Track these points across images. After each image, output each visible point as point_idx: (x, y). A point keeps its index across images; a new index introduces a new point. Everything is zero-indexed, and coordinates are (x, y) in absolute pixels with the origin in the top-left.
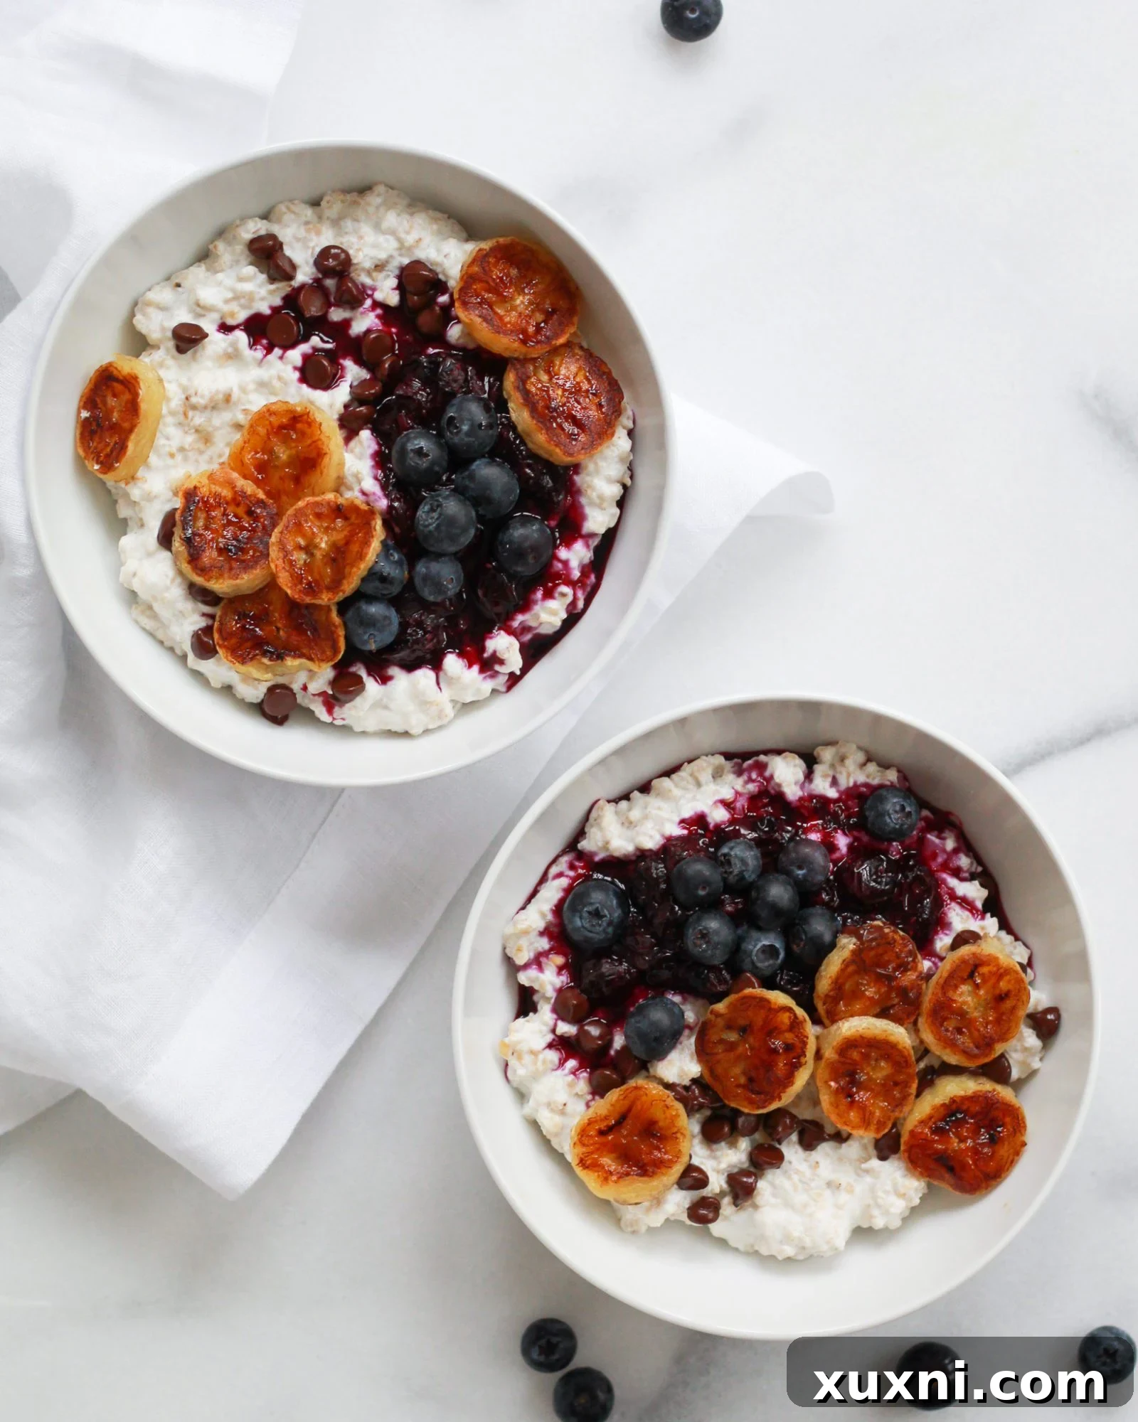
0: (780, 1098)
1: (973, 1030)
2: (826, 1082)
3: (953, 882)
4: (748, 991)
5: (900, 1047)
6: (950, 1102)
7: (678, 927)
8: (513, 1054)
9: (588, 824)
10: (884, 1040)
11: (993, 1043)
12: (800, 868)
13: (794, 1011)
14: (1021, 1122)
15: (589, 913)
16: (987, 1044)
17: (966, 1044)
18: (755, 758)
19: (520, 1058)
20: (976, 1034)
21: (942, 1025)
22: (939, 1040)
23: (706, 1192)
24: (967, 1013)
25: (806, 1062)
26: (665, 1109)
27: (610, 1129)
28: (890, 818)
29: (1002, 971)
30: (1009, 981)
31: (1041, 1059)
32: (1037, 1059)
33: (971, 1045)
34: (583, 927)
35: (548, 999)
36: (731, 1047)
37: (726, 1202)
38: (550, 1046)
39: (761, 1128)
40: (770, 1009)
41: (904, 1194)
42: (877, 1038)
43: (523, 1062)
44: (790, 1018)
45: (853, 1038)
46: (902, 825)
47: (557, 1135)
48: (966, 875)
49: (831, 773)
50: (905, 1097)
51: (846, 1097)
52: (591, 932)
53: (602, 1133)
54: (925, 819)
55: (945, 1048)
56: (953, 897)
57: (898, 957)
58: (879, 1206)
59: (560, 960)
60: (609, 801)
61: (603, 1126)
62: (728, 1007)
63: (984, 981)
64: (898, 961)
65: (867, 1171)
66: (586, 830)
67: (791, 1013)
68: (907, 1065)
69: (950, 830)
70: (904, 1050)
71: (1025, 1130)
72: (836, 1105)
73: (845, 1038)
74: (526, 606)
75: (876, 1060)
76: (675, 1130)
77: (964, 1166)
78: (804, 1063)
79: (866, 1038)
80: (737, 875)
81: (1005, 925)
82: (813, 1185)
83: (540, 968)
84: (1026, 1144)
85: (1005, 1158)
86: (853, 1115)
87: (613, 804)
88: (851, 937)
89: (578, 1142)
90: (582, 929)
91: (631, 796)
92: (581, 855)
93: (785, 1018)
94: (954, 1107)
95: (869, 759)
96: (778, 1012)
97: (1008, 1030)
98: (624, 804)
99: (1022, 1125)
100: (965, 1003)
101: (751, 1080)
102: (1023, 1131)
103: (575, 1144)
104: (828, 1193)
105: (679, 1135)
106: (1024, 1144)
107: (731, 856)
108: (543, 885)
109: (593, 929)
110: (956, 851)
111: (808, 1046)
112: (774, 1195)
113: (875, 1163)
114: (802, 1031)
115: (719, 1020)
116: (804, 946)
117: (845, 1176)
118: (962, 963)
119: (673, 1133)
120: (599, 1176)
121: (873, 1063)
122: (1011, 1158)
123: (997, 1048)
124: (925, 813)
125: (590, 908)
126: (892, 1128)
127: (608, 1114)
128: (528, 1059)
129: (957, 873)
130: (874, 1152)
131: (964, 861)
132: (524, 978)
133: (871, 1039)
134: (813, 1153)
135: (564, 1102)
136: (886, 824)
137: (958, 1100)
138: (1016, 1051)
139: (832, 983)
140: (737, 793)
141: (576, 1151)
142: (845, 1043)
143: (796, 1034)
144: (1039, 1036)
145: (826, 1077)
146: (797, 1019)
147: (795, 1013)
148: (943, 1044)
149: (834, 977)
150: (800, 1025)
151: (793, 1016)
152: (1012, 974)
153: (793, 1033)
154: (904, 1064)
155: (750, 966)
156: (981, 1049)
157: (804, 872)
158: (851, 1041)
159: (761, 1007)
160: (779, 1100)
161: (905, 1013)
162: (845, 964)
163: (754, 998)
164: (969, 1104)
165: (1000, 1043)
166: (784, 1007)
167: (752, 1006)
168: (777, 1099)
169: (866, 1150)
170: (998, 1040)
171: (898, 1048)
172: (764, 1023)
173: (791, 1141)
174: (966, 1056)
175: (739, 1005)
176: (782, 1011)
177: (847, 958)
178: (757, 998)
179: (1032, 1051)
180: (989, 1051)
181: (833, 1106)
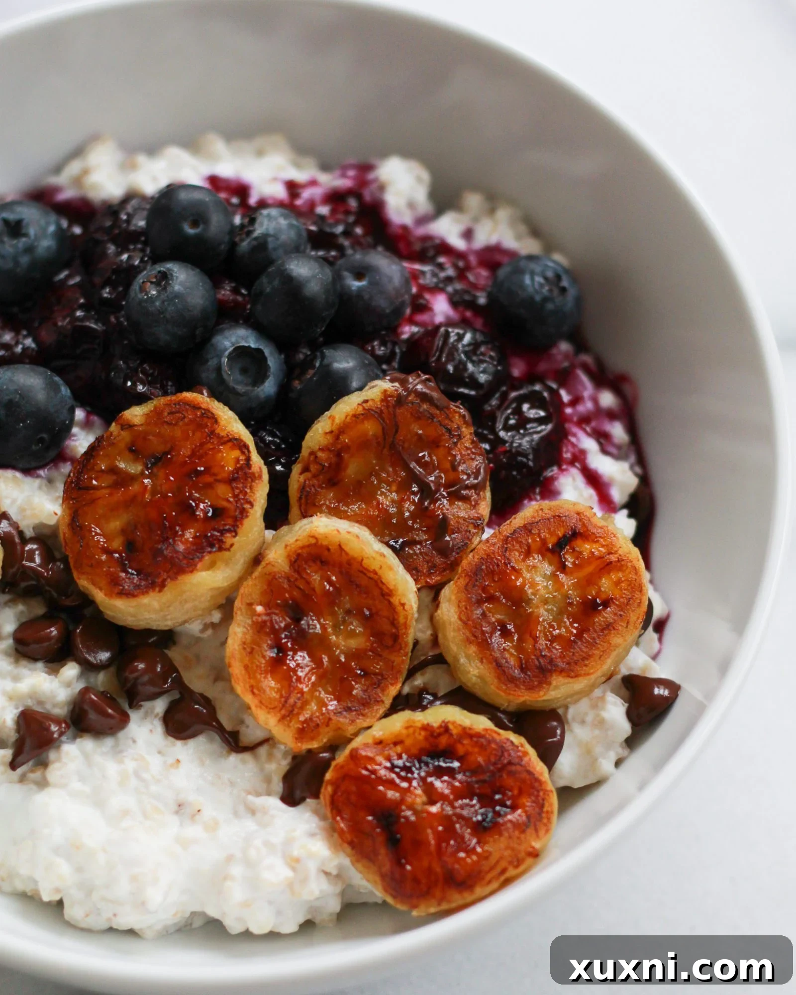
1: (527, 637)
3: (589, 444)
4: (188, 395)
5: (395, 600)
6: (440, 727)
10: (375, 573)
11: (551, 672)
12: (359, 276)
13: (249, 451)
14: (544, 815)
16: (539, 671)
17: (507, 655)
20: (529, 645)
21: (480, 602)
22: (465, 623)
24: (529, 601)
25: (232, 545)
29: (613, 558)
30: (618, 583)
31: (618, 763)
32: (613, 757)
33: (512, 661)
36: (122, 480)
39: (112, 669)
40: (213, 434)
42: (366, 563)
44: (238, 461)
45: (325, 543)
46: (546, 300)
48: (614, 448)
49: (468, 225)
50: (366, 704)
51: (271, 647)
55: (469, 641)
56: (579, 458)
57: (454, 468)
63: (579, 565)
64: (452, 475)
65: (253, 812)
67: (243, 453)
68: (393, 646)
70: (399, 608)
71: (547, 831)
72: (250, 649)
73: (313, 537)
75: (348, 612)
77: (419, 844)
78: (227, 545)
79: (347, 554)
80: (256, 239)
82: (154, 788)
85: (493, 860)
86: (270, 684)
93: (229, 458)
94: (444, 741)
96: (224, 443)
97: (587, 657)
99: (545, 821)
100: (533, 585)
101: (130, 546)
102: (542, 833)
106: (535, 855)
107: (260, 213)
110: (612, 414)
111: (246, 522)
113: (274, 803)
114: (248, 491)
116: (314, 375)
118: (554, 517)
121: (340, 612)
122: (503, 864)
123: (554, 683)
126: (325, 749)
129: (602, 438)
131: (618, 431)
133: (354, 559)
137: (454, 731)
139: (331, 432)
140: (315, 182)
142: (309, 546)
143: (237, 492)
144: (629, 715)
145: (256, 596)
146: (248, 471)
147: (248, 459)
148: (468, 634)
149: (337, 421)
150: (250, 480)
151: (241, 462)
152: (627, 572)
153: (233, 489)
154: (390, 642)
155: (213, 376)
156: (529, 673)
157: (363, 283)
158: (322, 546)
159: (200, 426)
160: (160, 591)
161: (428, 562)
162: (364, 409)
163: (196, 407)
164: (470, 749)
165: (563, 677)
166: (236, 439)
167: (186, 420)
168: (157, 589)
169: (268, 780)
170: (562, 671)
171: (392, 600)
172: (193, 454)
173: (153, 708)
174: (499, 678)
175: (166, 414)
176: (230, 444)
177: (373, 400)
178: (200, 408)
179: (610, 733)
180: (540, 683)
181: (244, 649)
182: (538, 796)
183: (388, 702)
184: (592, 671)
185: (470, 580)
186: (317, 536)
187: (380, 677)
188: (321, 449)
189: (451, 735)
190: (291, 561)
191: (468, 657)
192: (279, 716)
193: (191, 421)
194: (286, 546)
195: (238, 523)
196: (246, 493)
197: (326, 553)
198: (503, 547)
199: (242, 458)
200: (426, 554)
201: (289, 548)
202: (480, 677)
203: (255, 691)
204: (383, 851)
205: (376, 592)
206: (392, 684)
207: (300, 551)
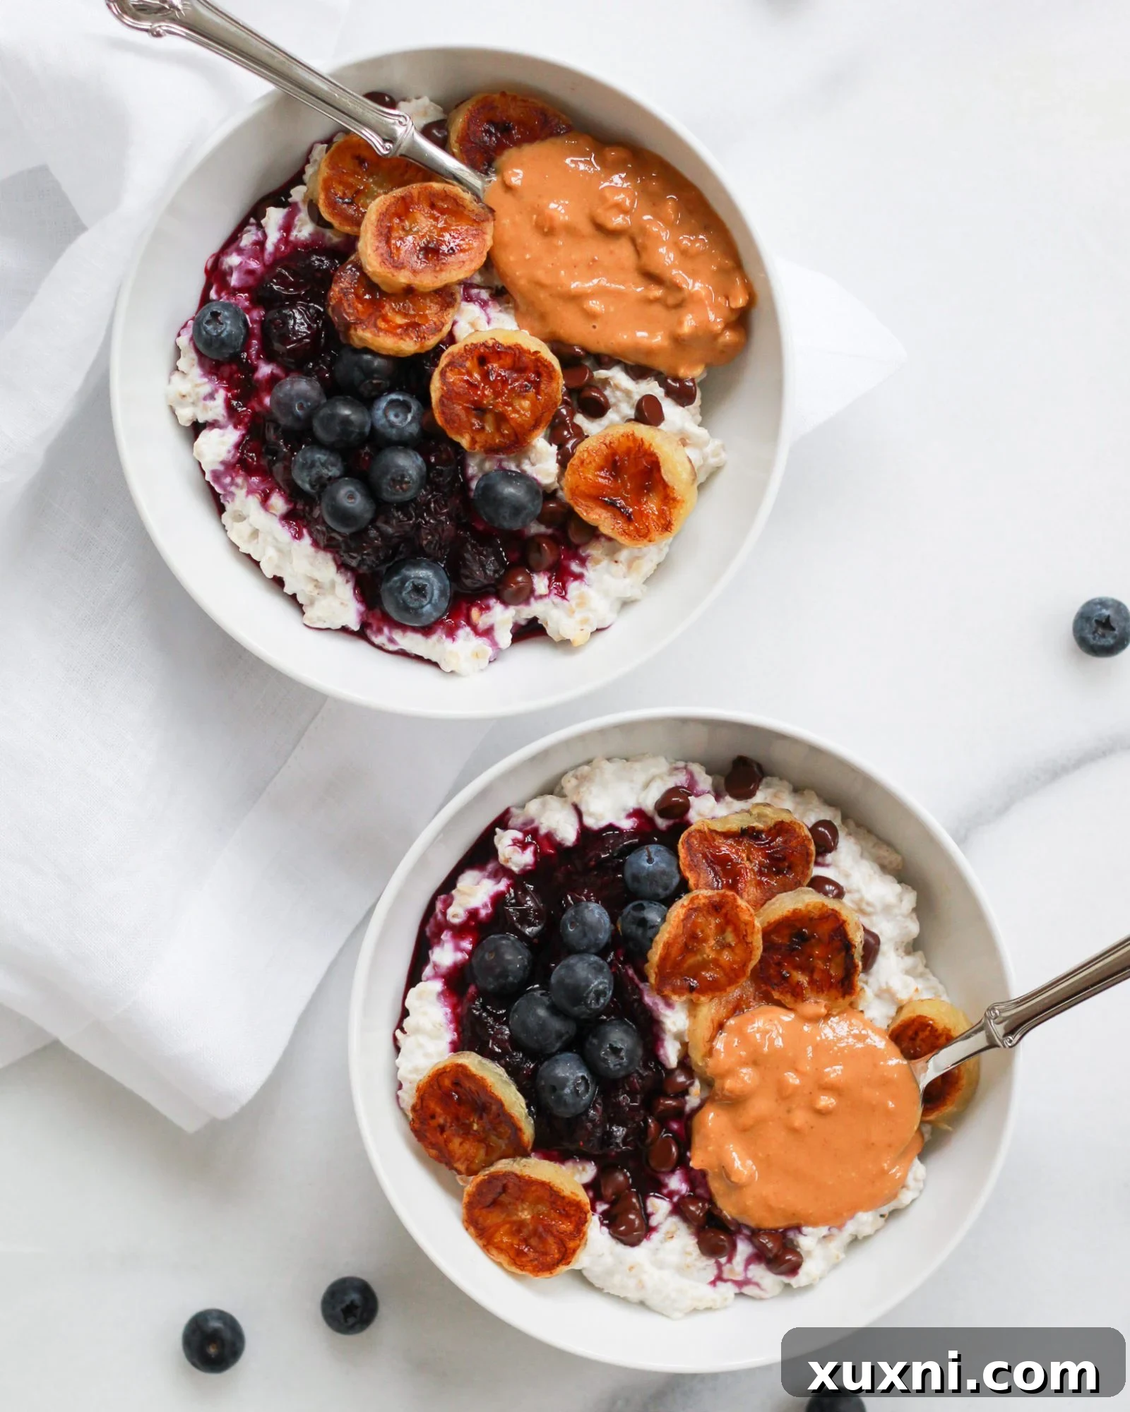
0: (536, 352)
3: (270, 245)
9: (333, 627)
13: (443, 369)
18: (212, 483)
19: (585, 622)
25: (492, 339)
26: (585, 464)
30: (343, 161)
34: (430, 604)
35: (518, 612)
38: (563, 595)
40: (447, 393)
44: (451, 370)
46: (226, 318)
48: (260, 234)
49: (202, 403)
52: (433, 595)
53: (629, 520)
54: (218, 293)
56: (285, 240)
59: (475, 613)
60: (303, 613)
62: (461, 435)
66: (339, 627)
67: (446, 372)
69: (222, 264)
78: (494, 341)
81: (297, 179)
83: (491, 628)
87: (303, 608)
88: (351, 335)
89: (648, 539)
90: (434, 603)
91: (290, 593)
92: (365, 625)
93: (453, 375)
95: (177, 369)
96: (447, 384)
98: (300, 599)
99: (484, 102)
102: (490, 98)
103: (650, 541)
106: (502, 93)
107: (310, 480)
108: (408, 651)
109: (430, 593)
110: (240, 251)
114: (462, 353)
115: (478, 438)
116: (374, 378)
119: (607, 446)
120: (673, 508)
122: (520, 103)
124: (213, 295)
127: (608, 518)
129: (261, 244)
131: (248, 239)
132: (505, 640)
139: (402, 339)
140: (250, 492)
141: (657, 538)
143: (466, 358)
146: (451, 363)
147: (447, 366)
149: (395, 340)
150: (453, 358)
151: (450, 368)
153: (466, 361)
160: (539, 352)
166: (441, 380)
168: (539, 355)
175: (456, 426)
176: (445, 381)
178: (441, 410)
188: (412, 338)
193: (450, 409)
195: (479, 345)
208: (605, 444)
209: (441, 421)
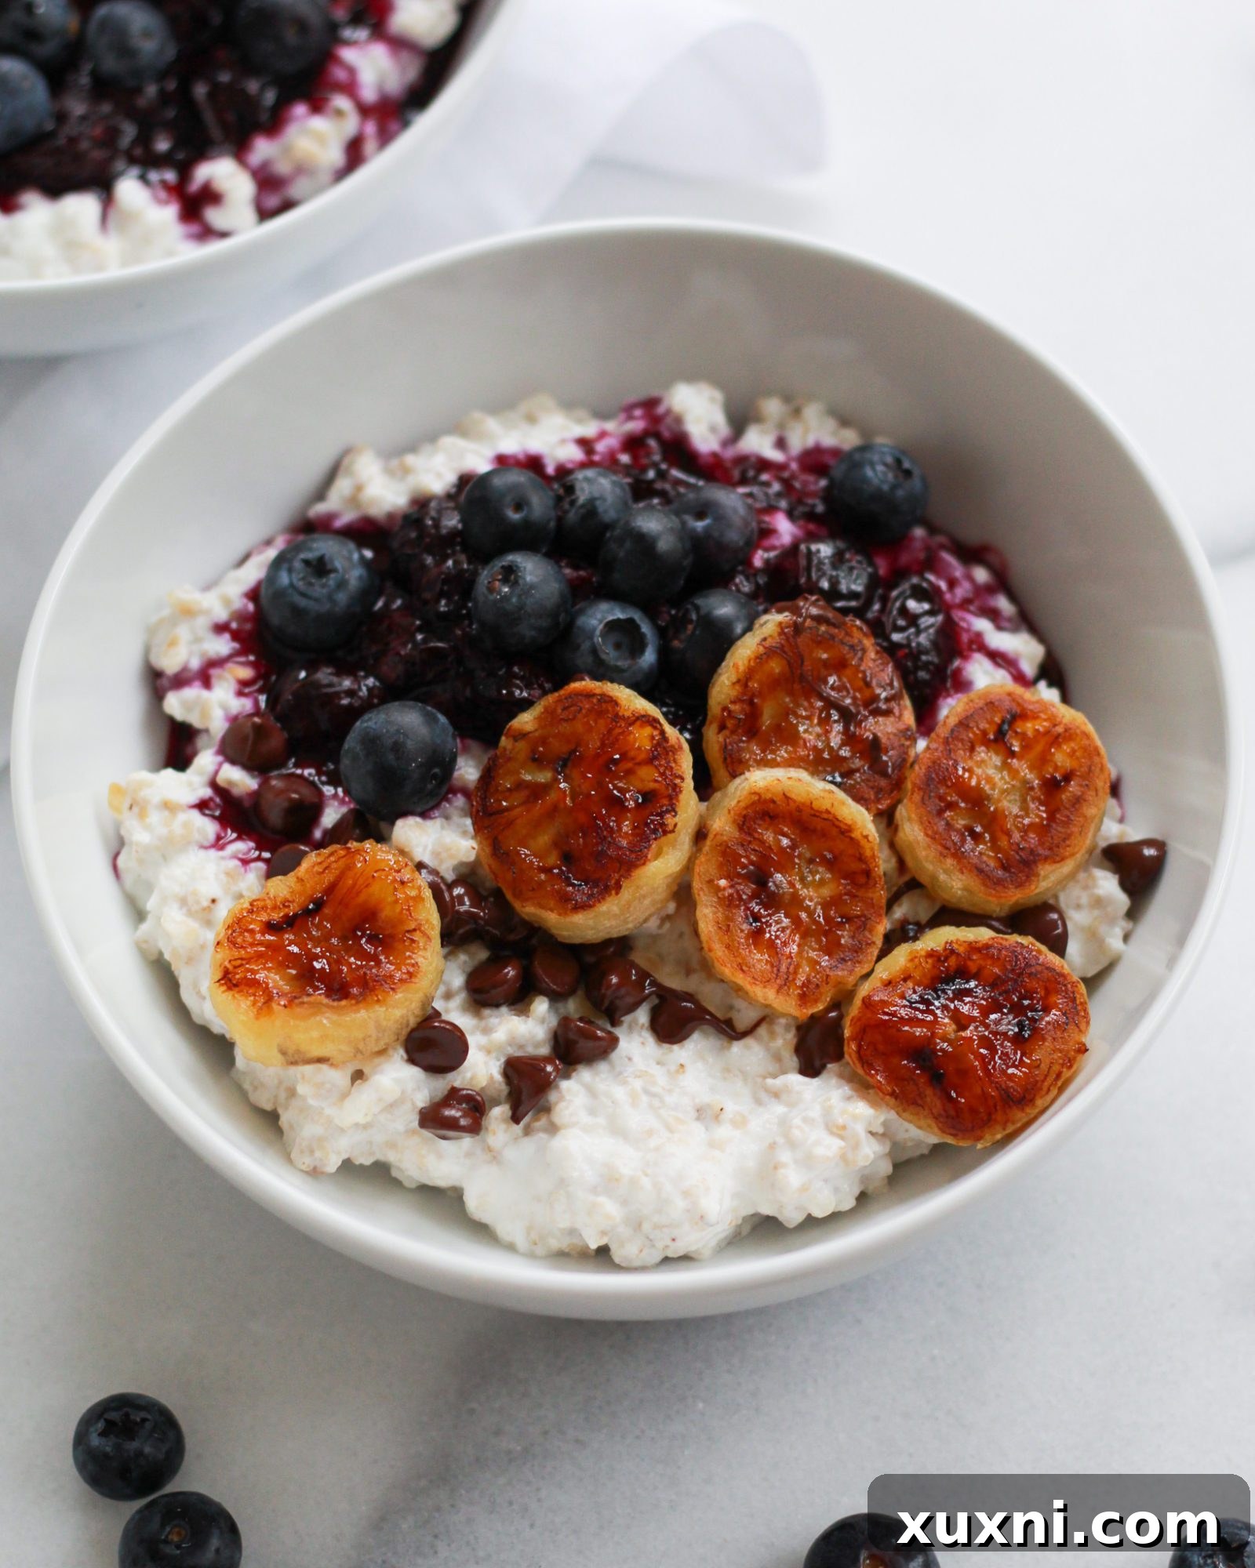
0: (618, 891)
1: (999, 834)
2: (710, 882)
3: (982, 625)
4: (576, 685)
5: (856, 835)
6: (945, 949)
7: (463, 585)
8: (131, 808)
10: (828, 812)
11: (1035, 862)
12: (700, 515)
14: (1079, 1008)
15: (307, 562)
16: (1021, 866)
17: (985, 858)
19: (142, 815)
20: (1003, 843)
21: (940, 813)
22: (933, 838)
23: (461, 1078)
24: (988, 798)
25: (675, 825)
26: (398, 889)
27: (290, 923)
28: (874, 470)
29: (1060, 729)
30: (1073, 753)
31: (1126, 938)
32: (1118, 932)
33: (992, 864)
34: (292, 585)
35: (214, 736)
36: (537, 792)
37: (498, 1113)
38: (202, 806)
39: (580, 993)
40: (617, 717)
41: (844, 1128)
42: (815, 805)
43: (148, 820)
44: (652, 738)
45: (769, 796)
46: (894, 487)
47: (190, 960)
48: (1008, 621)
49: (776, 433)
50: (858, 950)
51: (745, 919)
52: (303, 595)
53: (270, 927)
55: (942, 856)
56: (978, 644)
57: (867, 684)
58: (792, 1144)
59: (244, 670)
61: (276, 916)
62: (539, 719)
63: (1027, 746)
64: (867, 693)
65: (776, 1095)
67: (655, 728)
68: (867, 883)
69: (983, 563)
70: (863, 842)
71: (1088, 1023)
72: (726, 928)
73: (755, 793)
74: (274, 124)
75: (811, 861)
76: (412, 926)
77: (965, 1072)
78: (670, 827)
79: (794, 801)
80: (583, 506)
82: (669, 1100)
83: (207, 683)
84: (1087, 1050)
85: (1044, 1067)
86: (759, 959)
89: (225, 944)
90: (290, 591)
92: (311, 523)
93: (642, 738)
94: (952, 962)
95: (847, 426)
96: (632, 724)
97: (1068, 837)
99: (1082, 1013)
100: (989, 779)
101: (567, 858)
102: (1083, 1026)
103: (218, 943)
104: (698, 1129)
105: (417, 936)
106: (1083, 1050)
107: (575, 479)
109: (310, 591)
110: (991, 589)
111: (680, 799)
112: (592, 1112)
113: (796, 1080)
114: (673, 765)
115: (521, 746)
116: (695, 629)
117: (734, 1101)
118: (985, 705)
119: (408, 931)
120: (254, 1003)
121: (803, 864)
122: (1056, 1068)
123: (1042, 873)
125: (309, 555)
126: (828, 1010)
127: (288, 896)
128: (155, 817)
129: (993, 615)
130: (793, 1061)
131: (1003, 604)
132: (176, 704)
133: (803, 804)
134: (675, 1047)
135: (214, 897)
136: (865, 480)
137: (961, 950)
138: (1078, 907)
139: (739, 681)
140: (604, 433)
141: (219, 956)
142: (753, 803)
143: (662, 770)
144: (1124, 885)
145: (713, 870)
146: (665, 745)
147: (663, 733)
148: (940, 848)
149: (741, 668)
150: (670, 753)
151: (657, 738)
152: (1078, 739)
153: (656, 767)
154: (862, 880)
155: (589, 660)
156: (1013, 870)
157: (707, 522)
158: (766, 802)
159: (600, 714)
160: (617, 894)
161: (872, 788)
162: (765, 648)
163: (589, 695)
164: (982, 962)
165: (1049, 864)
166: (643, 716)
167: (584, 711)
168: (613, 892)
169: (777, 1058)
170: (1046, 859)
171: (853, 835)
172: (603, 745)
173: (635, 1021)
174: (985, 885)
175: (559, 711)
176: (638, 723)
177: (771, 636)
178: (594, 695)
179: (1109, 909)
180: (1028, 877)
181: (720, 928)
182: (1066, 991)
183: (879, 941)
184: (1076, 850)
185: (924, 792)
186: (757, 790)
187: (863, 919)
188: (733, 702)
189: (958, 955)
190: (738, 824)
191: (946, 871)
192: (776, 986)
193: (590, 711)
194: (729, 811)
195: (674, 801)
196: (672, 768)
197: (772, 805)
198: (946, 749)
199: (656, 733)
200: (868, 780)
201: (732, 812)
202: (965, 889)
203: (744, 968)
204: (929, 1092)
205: (834, 831)
206: (879, 923)
207: (744, 812)
208: (415, 930)
209: (574, 688)
